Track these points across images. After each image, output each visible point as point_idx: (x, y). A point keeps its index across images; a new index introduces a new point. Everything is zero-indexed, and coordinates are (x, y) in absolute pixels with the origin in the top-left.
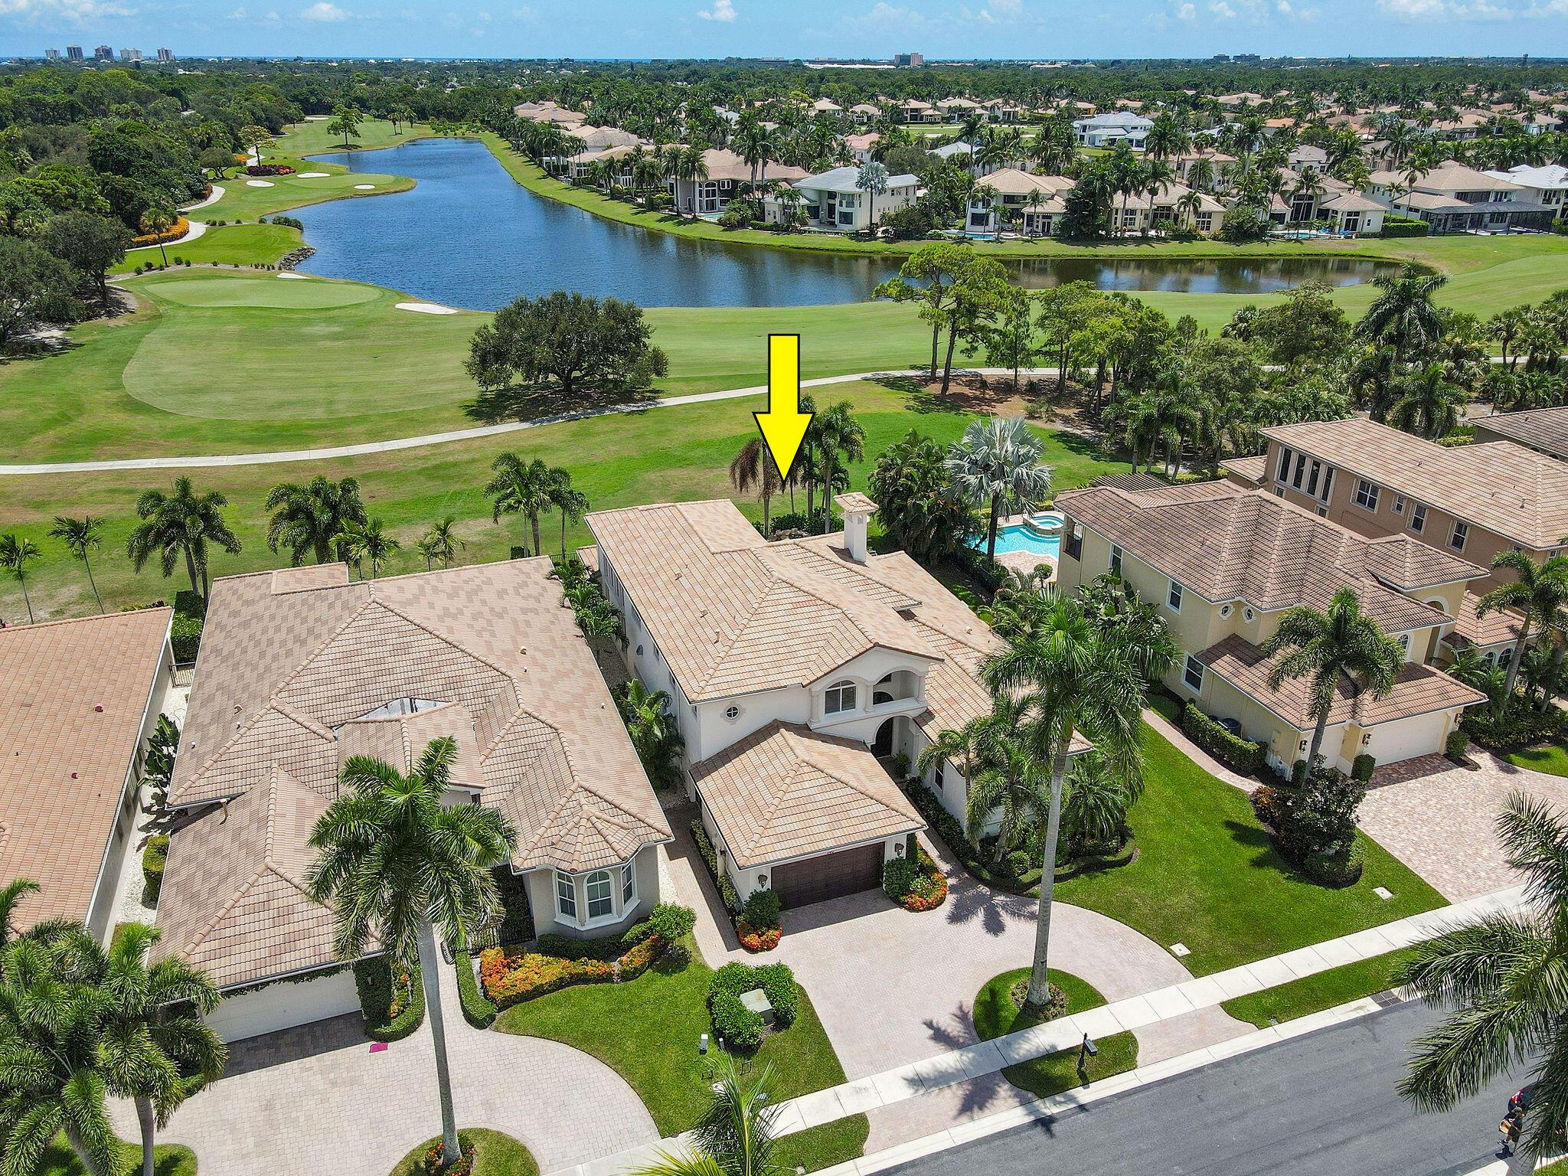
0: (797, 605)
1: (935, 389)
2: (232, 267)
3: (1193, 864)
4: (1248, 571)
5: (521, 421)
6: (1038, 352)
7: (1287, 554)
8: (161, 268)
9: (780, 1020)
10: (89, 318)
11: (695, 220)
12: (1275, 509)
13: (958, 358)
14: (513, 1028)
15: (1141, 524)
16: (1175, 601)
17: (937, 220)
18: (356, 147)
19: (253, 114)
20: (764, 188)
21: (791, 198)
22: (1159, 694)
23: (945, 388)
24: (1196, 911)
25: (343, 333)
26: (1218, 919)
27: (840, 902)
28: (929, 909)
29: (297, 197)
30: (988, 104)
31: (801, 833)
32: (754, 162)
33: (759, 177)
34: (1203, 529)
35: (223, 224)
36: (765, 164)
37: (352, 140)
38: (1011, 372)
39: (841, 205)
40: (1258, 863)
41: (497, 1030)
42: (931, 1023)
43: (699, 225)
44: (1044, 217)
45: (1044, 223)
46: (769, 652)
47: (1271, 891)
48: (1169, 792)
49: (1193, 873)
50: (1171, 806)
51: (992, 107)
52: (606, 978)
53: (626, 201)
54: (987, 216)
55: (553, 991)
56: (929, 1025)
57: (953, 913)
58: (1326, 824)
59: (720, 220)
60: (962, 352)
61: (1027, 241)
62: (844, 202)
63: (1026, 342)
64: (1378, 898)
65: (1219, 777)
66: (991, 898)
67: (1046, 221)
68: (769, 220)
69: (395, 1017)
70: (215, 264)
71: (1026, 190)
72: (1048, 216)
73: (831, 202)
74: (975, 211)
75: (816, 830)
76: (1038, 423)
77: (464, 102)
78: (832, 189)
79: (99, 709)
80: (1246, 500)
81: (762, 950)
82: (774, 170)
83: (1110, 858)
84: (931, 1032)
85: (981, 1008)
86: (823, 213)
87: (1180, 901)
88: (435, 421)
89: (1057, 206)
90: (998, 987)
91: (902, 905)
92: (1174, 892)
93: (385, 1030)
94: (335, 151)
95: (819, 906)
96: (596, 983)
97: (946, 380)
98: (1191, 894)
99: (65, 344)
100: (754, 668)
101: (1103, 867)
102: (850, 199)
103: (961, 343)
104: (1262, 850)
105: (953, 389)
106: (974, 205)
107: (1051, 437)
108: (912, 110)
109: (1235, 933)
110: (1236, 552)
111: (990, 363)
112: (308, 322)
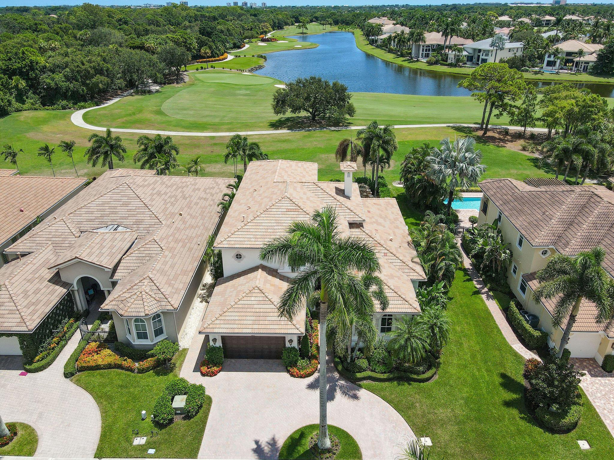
0: (289, 210)
1: (480, 133)
2: (229, 70)
3: (466, 392)
4: (566, 232)
5: (288, 130)
6: (538, 119)
7: (595, 226)
8: (205, 69)
9: (187, 414)
10: (170, 84)
11: (418, 61)
12: (599, 199)
13: (493, 119)
14: (78, 383)
15: (516, 199)
16: (520, 243)
17: (528, 63)
18: (306, 33)
19: (273, 21)
20: (450, 47)
21: (459, 51)
22: (505, 293)
23: (485, 133)
24: (450, 420)
25: (249, 94)
26: (460, 430)
27: (261, 361)
28: (301, 377)
29: (271, 49)
30: (586, 18)
31: (237, 322)
32: (446, 36)
33: (447, 43)
34: (548, 205)
35: (240, 56)
36: (451, 37)
37: (305, 31)
38: (523, 129)
39: (483, 55)
40: (508, 404)
41: (71, 381)
42: (258, 442)
43: (419, 63)
44: (585, 63)
45: (585, 66)
46: (264, 230)
47: (507, 422)
48: (477, 348)
49: (462, 398)
50: (473, 356)
51: (588, 20)
52: (131, 370)
53: (394, 53)
54: (555, 62)
55: (106, 369)
56: (257, 442)
57: (312, 383)
58: (550, 392)
59: (427, 61)
60: (495, 116)
61: (573, 74)
62: (484, 54)
63: (533, 114)
64: (578, 447)
65: (514, 346)
66: (337, 381)
67: (586, 65)
68: (449, 61)
69: (35, 362)
70: (223, 69)
71: (576, 50)
72: (587, 63)
73: (479, 54)
74: (549, 59)
75: (245, 322)
76: (525, 153)
77: (353, 18)
78: (480, 48)
79: (22, 211)
80: (583, 193)
81: (207, 376)
82: (455, 40)
83: (415, 377)
84: (255, 446)
85: (290, 441)
86: (474, 60)
87: (443, 413)
88: (255, 127)
89: (593, 58)
90: (306, 432)
91: (288, 371)
92: (445, 406)
93: (28, 367)
94: (298, 34)
95: (249, 361)
96: (126, 370)
97: (486, 130)
98: (453, 410)
99: (157, 91)
100: (252, 236)
101: (409, 380)
102: (487, 52)
103: (495, 112)
104: (515, 396)
105: (489, 134)
106: (549, 56)
107: (528, 159)
108: (547, 21)
109: (467, 442)
110: (562, 221)
111: (512, 123)
112: (240, 89)
